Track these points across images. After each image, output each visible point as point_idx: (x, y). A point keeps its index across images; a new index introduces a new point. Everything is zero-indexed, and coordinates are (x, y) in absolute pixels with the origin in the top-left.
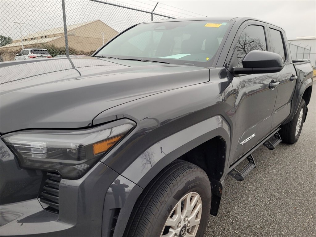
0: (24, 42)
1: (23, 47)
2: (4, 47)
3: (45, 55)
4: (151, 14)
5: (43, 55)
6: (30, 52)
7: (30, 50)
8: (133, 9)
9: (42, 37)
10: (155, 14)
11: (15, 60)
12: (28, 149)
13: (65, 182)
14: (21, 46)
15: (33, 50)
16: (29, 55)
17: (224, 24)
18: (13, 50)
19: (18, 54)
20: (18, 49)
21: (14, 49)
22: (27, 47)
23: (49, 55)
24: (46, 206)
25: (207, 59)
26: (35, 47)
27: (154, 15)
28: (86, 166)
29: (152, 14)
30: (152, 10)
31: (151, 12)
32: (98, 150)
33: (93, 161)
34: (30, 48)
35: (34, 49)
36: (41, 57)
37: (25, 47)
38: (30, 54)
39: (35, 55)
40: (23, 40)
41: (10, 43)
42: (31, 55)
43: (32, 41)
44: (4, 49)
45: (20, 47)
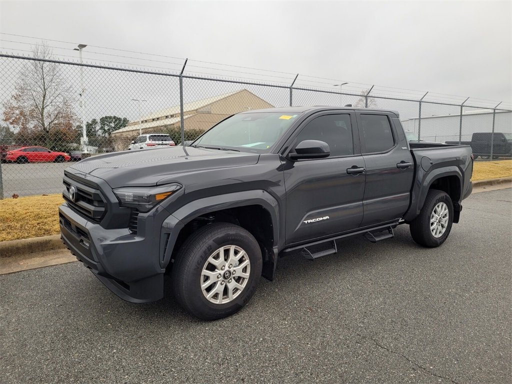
0: (142, 124)
1: (141, 132)
2: (117, 131)
3: (167, 142)
4: (289, 89)
5: (164, 142)
6: (148, 139)
7: (148, 135)
8: (265, 85)
9: (167, 117)
10: (294, 88)
11: (130, 149)
12: (124, 196)
13: (140, 214)
14: (139, 130)
15: (152, 136)
16: (146, 142)
17: (295, 116)
18: (128, 136)
19: (133, 142)
20: (135, 134)
21: (130, 135)
22: (146, 131)
23: (172, 142)
24: (131, 232)
25: (268, 147)
26: (155, 132)
27: (293, 90)
28: (151, 206)
29: (291, 88)
30: (291, 85)
31: (289, 86)
32: (158, 198)
33: (155, 204)
34: (149, 133)
35: (153, 134)
36: (162, 144)
37: (144, 130)
38: (148, 141)
39: (154, 142)
40: (142, 122)
41: (125, 127)
42: (150, 142)
43: (155, 122)
44: (117, 135)
45: (137, 131)
